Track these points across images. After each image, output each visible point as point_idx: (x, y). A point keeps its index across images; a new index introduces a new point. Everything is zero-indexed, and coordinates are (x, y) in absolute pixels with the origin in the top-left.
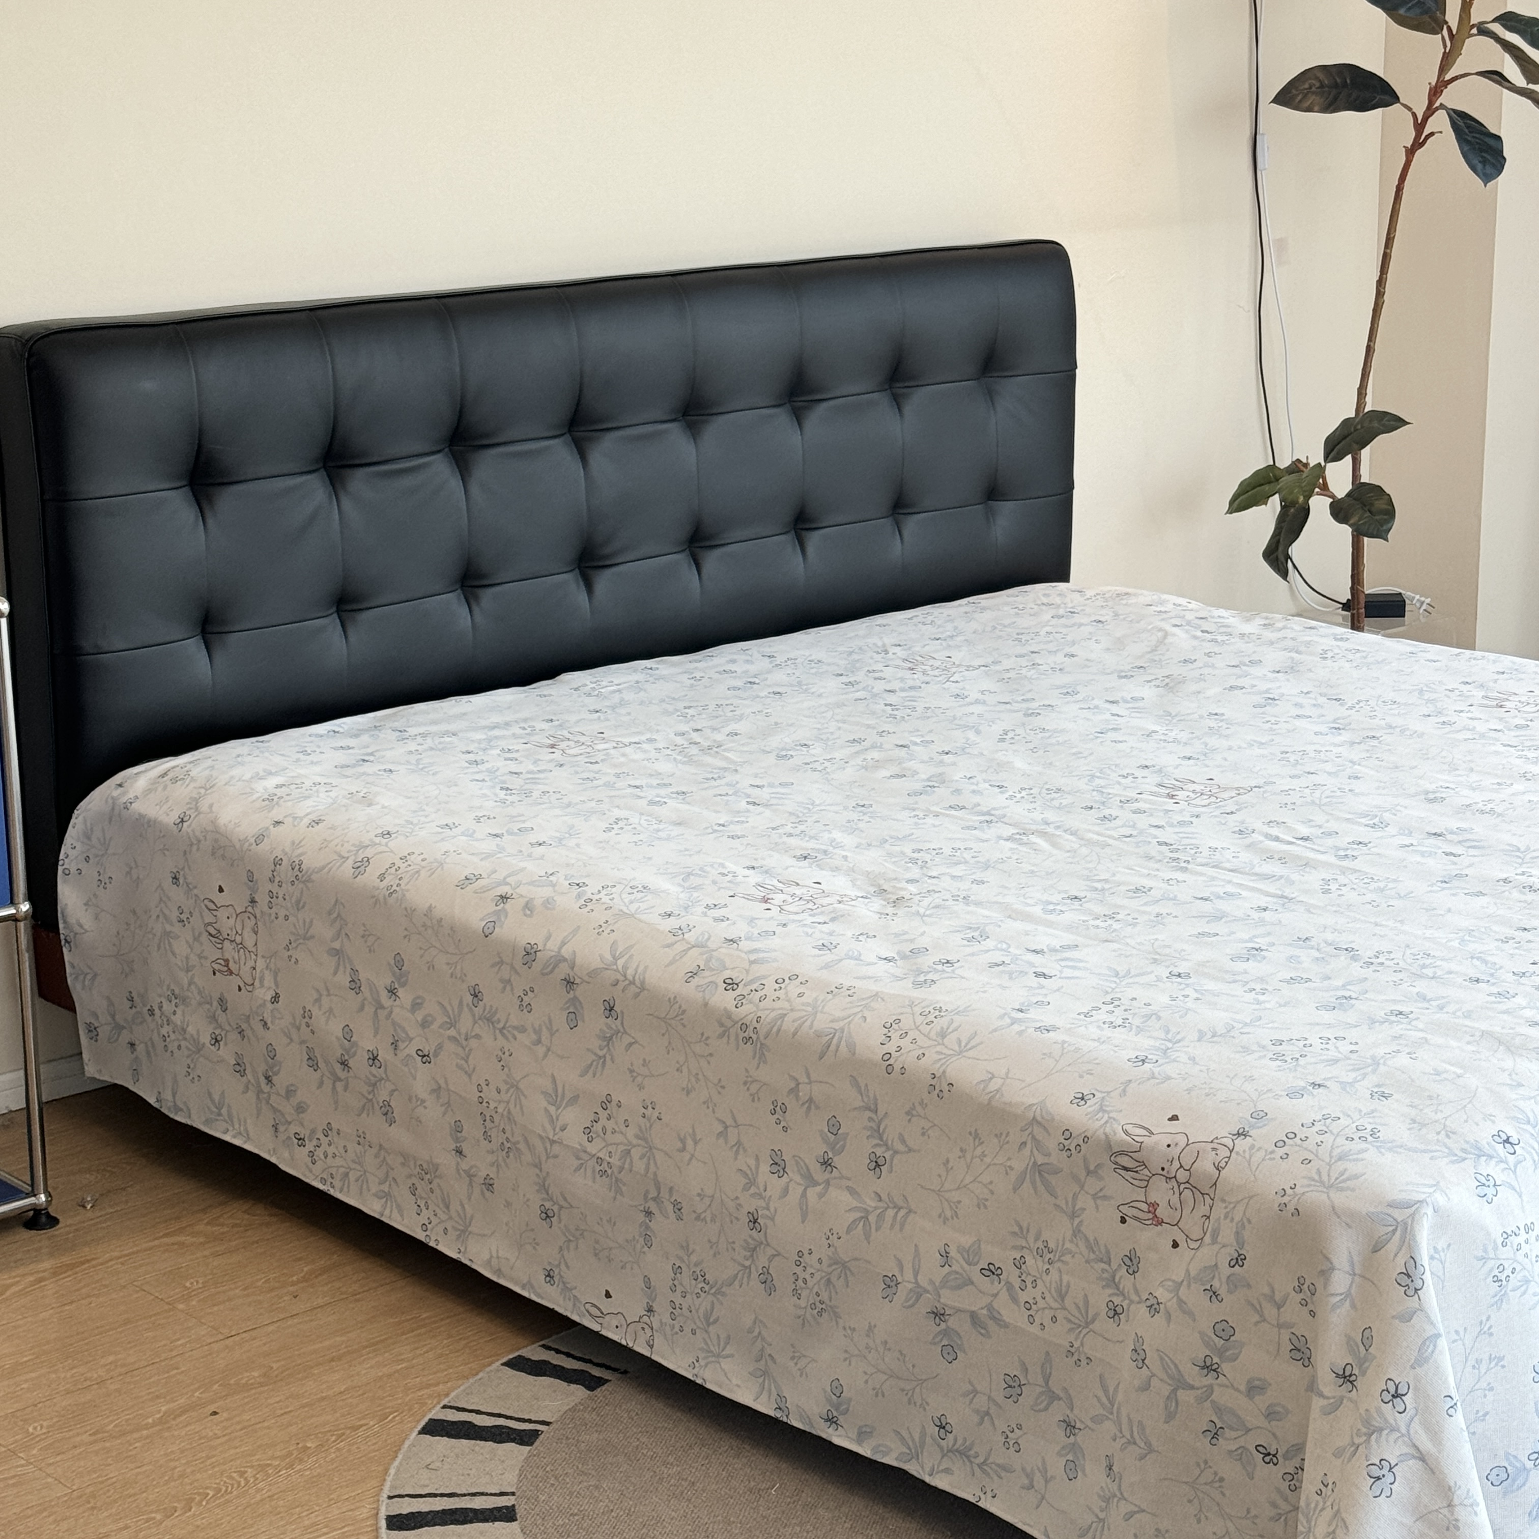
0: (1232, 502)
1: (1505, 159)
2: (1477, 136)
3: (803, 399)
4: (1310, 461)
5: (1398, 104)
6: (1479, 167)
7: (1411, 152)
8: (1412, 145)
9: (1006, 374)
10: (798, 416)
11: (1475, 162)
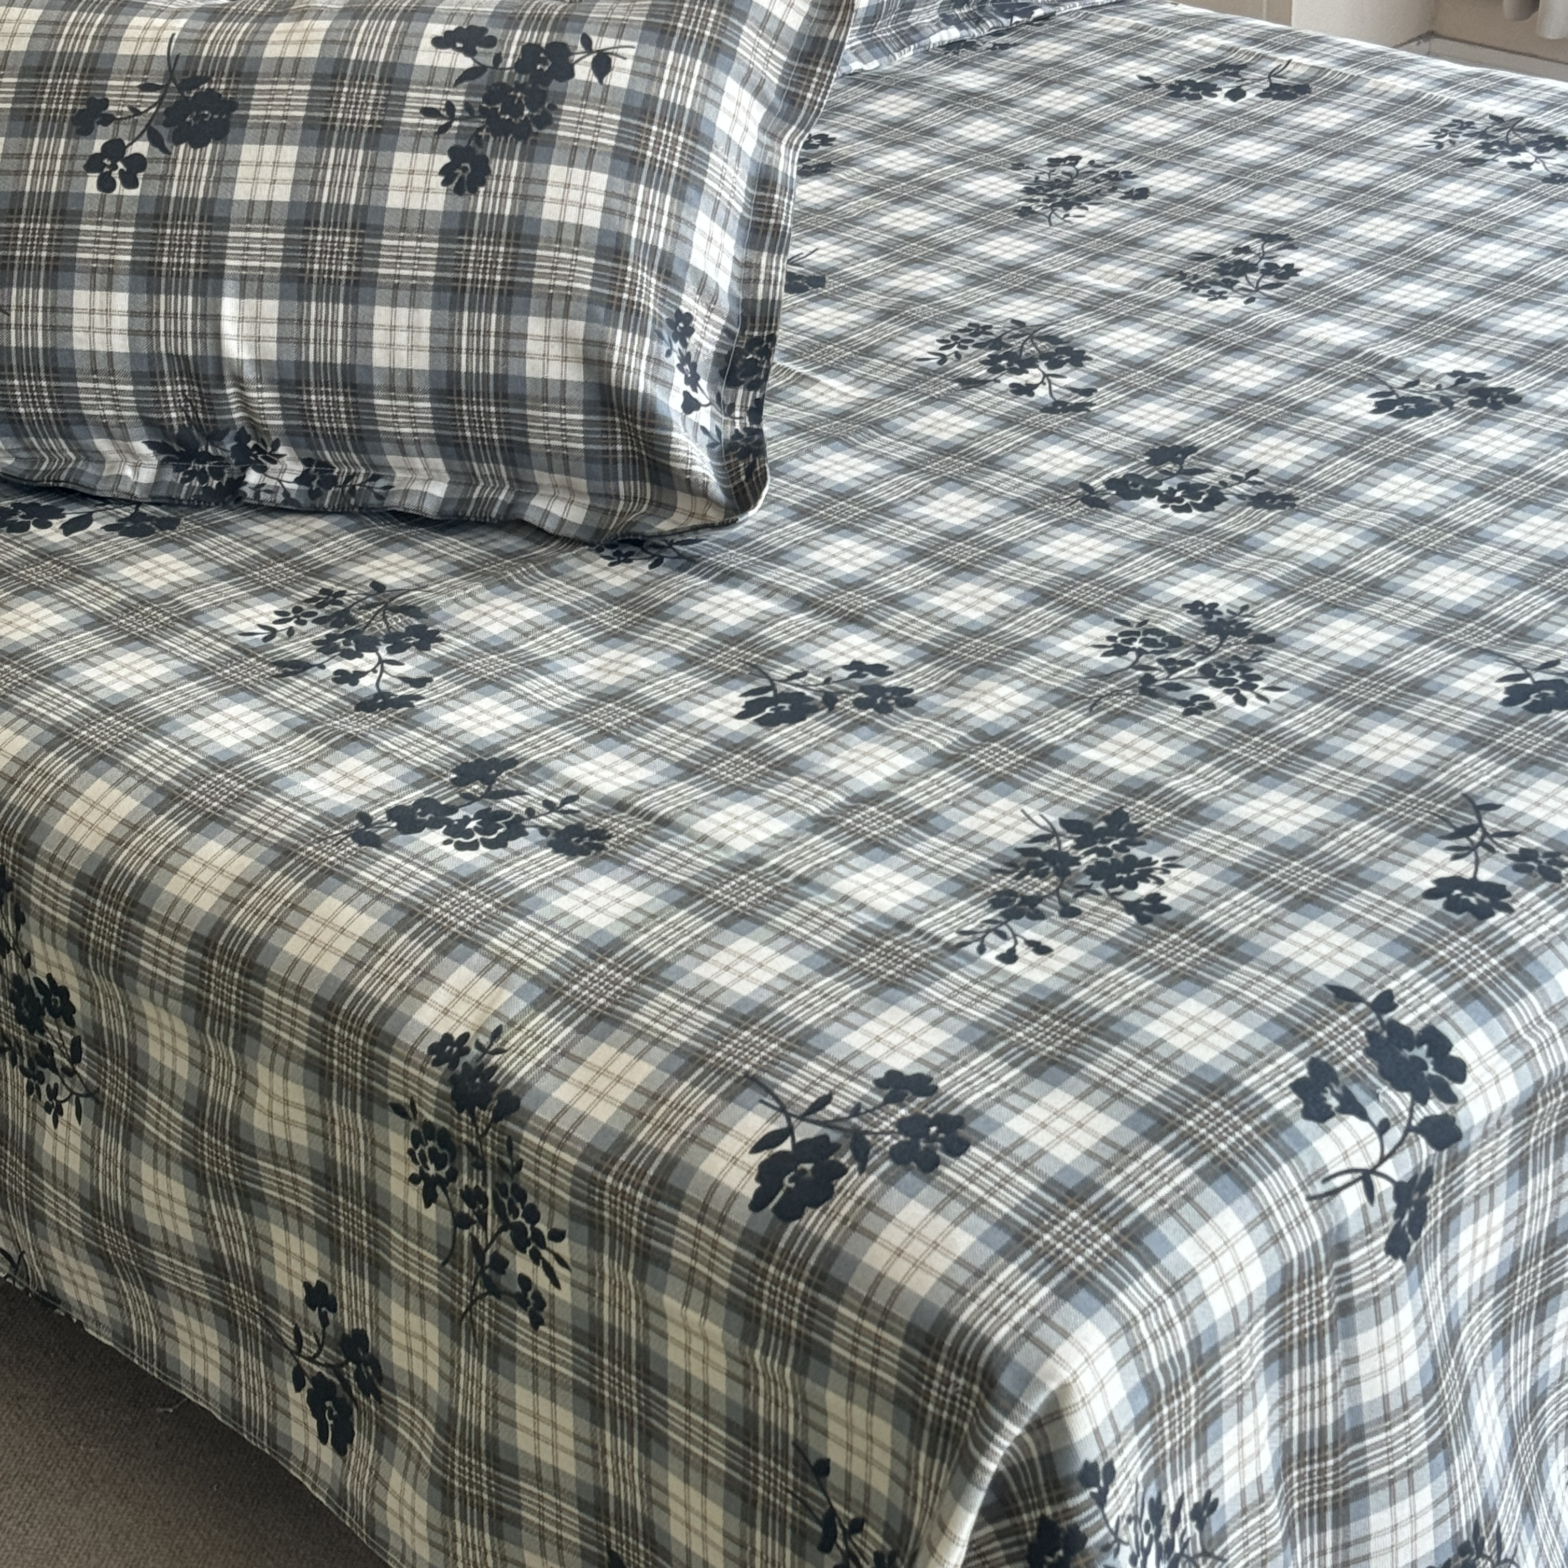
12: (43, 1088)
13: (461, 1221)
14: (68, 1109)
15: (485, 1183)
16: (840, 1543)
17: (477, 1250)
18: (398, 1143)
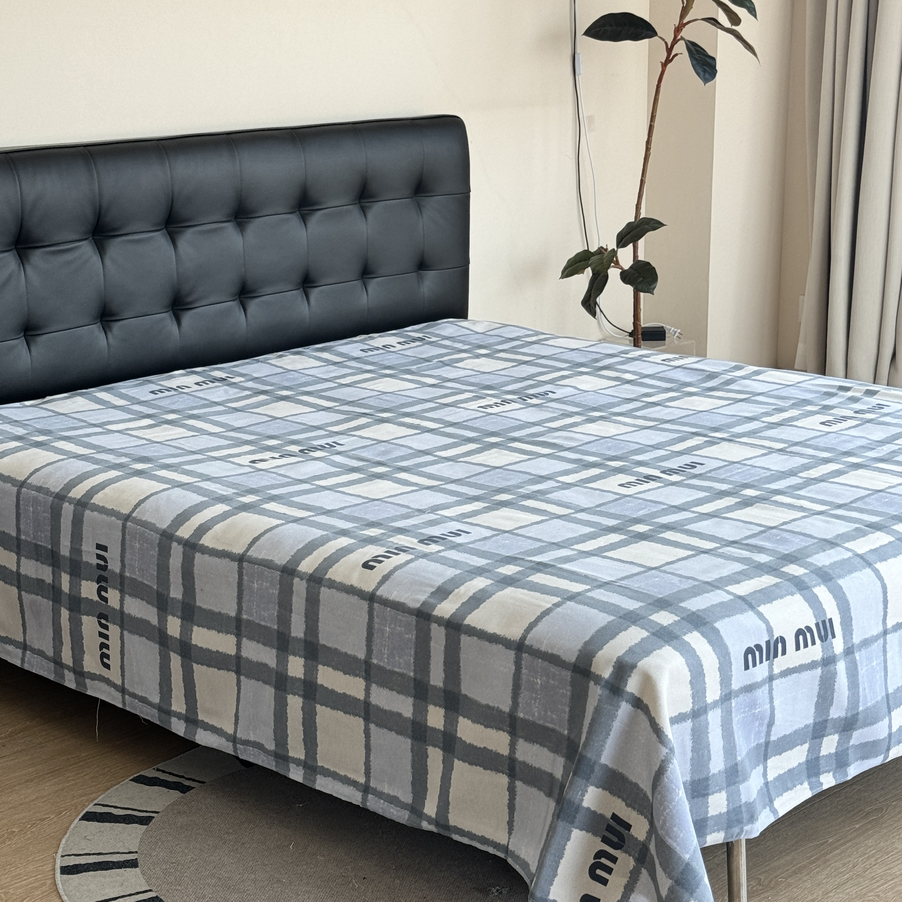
0: (563, 272)
1: (717, 71)
2: (701, 56)
3: (307, 208)
4: (608, 247)
5: (656, 37)
6: (702, 74)
7: (664, 65)
8: (666, 61)
9: (428, 195)
10: (304, 219)
11: (700, 71)
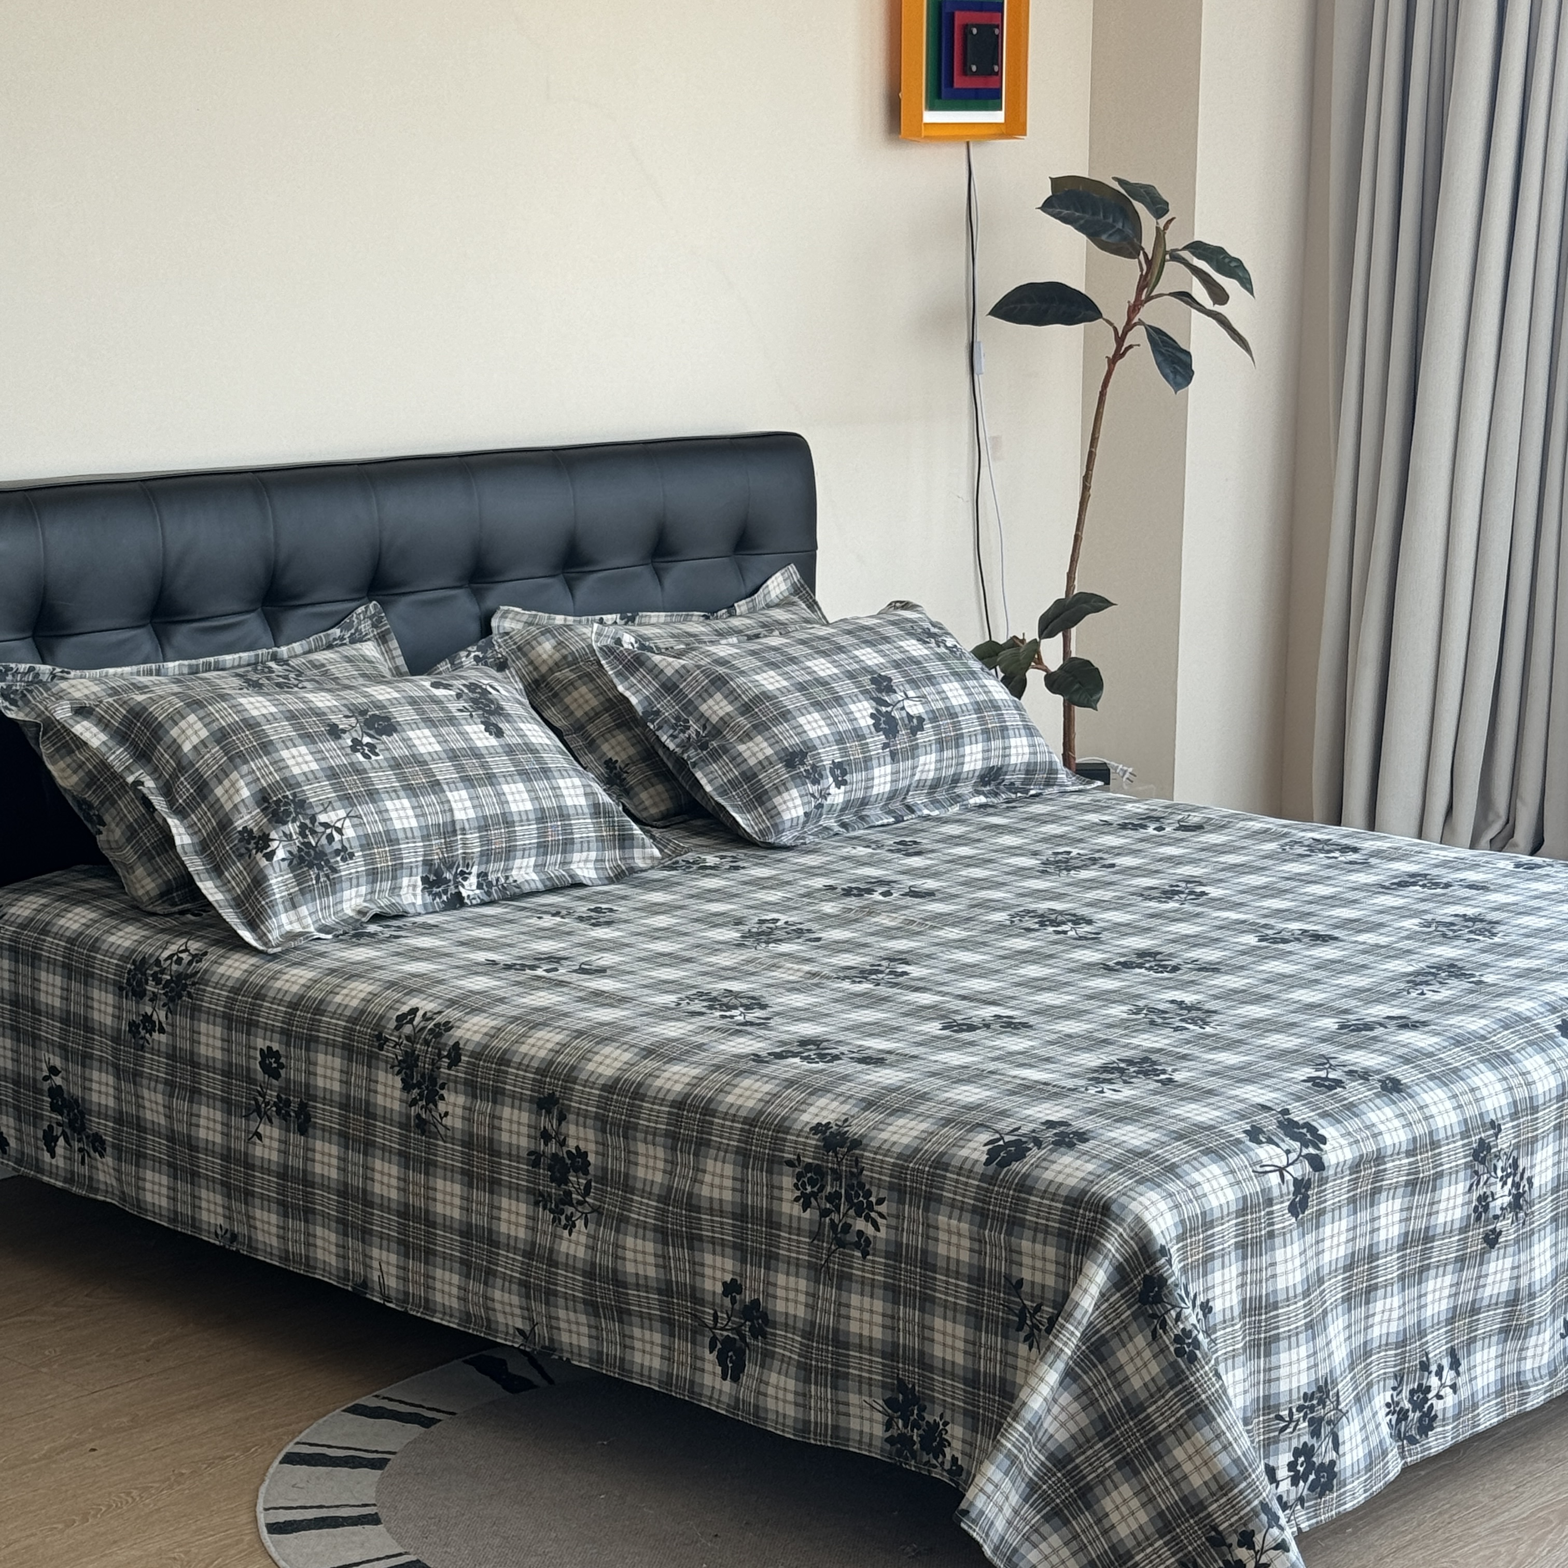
1: (1193, 371)
2: (1171, 350)
4: (1026, 637)
5: (1101, 320)
6: (1171, 376)
7: (1112, 362)
8: (1114, 356)
11: (1168, 371)
12: (563, 1217)
13: (824, 1213)
14: (580, 1224)
15: (841, 1187)
16: (1028, 1322)
17: (833, 1225)
18: (788, 1181)
